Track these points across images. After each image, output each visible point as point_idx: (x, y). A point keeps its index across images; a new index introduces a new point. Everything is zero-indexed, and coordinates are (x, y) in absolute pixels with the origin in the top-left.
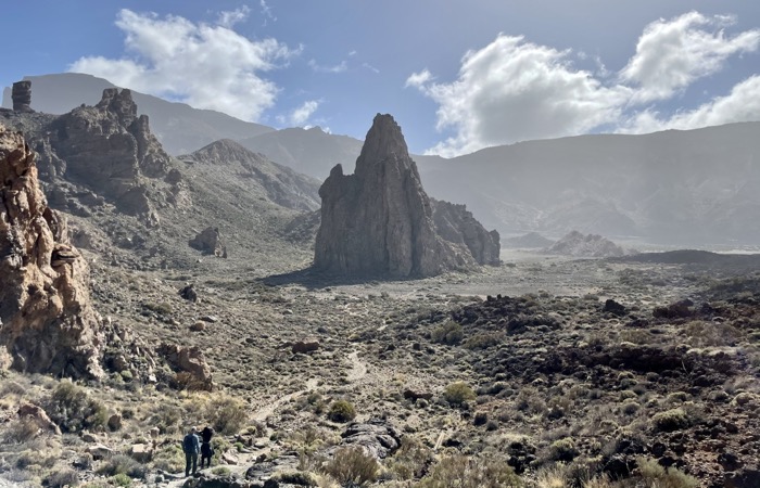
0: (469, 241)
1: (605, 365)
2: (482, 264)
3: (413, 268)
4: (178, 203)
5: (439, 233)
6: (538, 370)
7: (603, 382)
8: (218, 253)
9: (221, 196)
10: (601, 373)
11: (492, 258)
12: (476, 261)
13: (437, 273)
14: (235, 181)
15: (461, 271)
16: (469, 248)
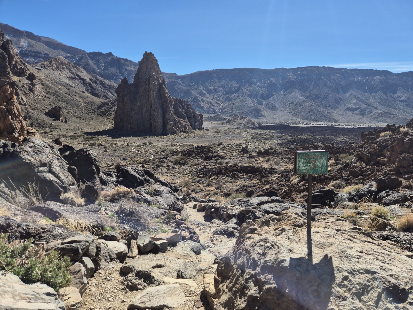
0: (189, 119)
1: (236, 172)
2: (195, 129)
3: (163, 130)
4: (36, 92)
5: (175, 114)
6: (214, 174)
7: (235, 177)
8: (62, 120)
9: (60, 89)
10: (235, 174)
11: (199, 127)
12: (192, 128)
13: (174, 133)
14: (66, 81)
15: (185, 132)
16: (189, 121)
